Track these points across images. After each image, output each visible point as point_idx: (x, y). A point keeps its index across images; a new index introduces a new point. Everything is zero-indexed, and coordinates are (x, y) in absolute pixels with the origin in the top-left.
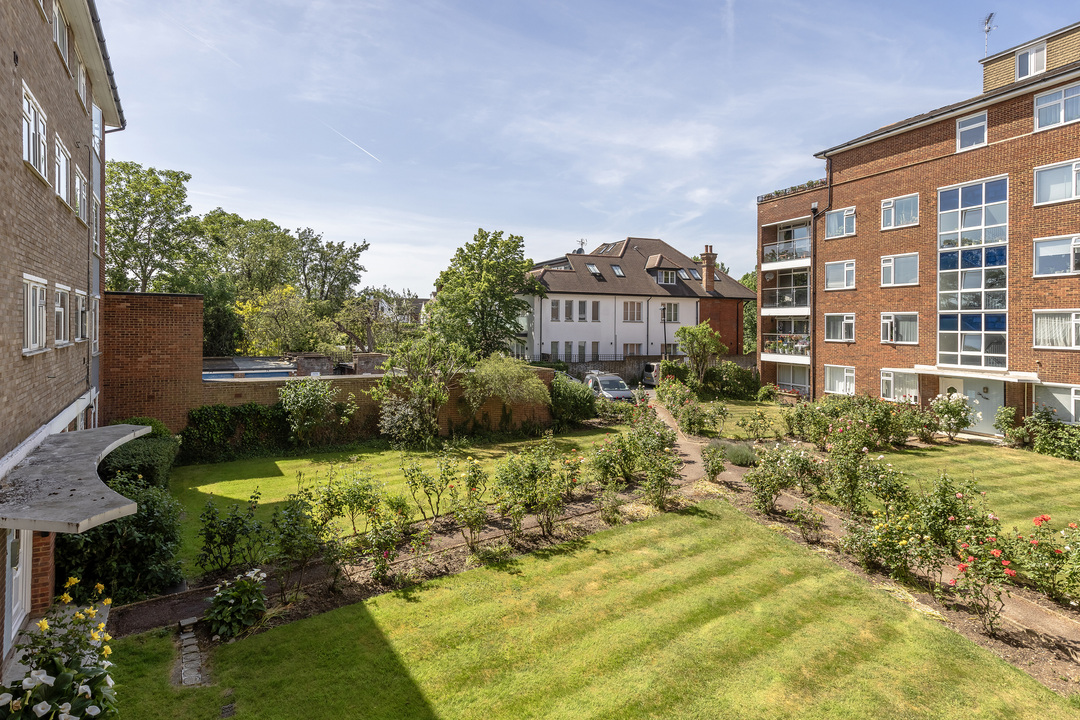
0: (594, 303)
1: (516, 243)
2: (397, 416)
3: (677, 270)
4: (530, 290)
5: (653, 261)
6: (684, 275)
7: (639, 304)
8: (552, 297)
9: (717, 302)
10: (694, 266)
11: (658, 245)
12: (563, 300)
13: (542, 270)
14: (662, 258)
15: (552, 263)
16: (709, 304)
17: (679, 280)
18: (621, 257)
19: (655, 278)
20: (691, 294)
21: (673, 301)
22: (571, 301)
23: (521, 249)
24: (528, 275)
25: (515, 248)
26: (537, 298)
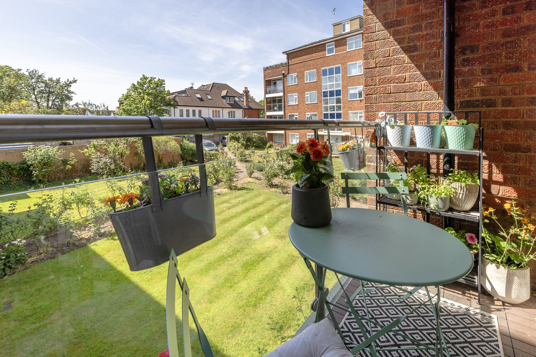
0: (199, 110)
1: (161, 83)
2: (101, 163)
3: (234, 97)
4: (169, 104)
5: (224, 93)
6: (237, 99)
7: (219, 111)
8: (179, 108)
9: (250, 110)
10: (241, 96)
11: (225, 87)
12: (185, 109)
13: (174, 95)
14: (227, 92)
15: (179, 93)
16: (247, 111)
17: (235, 101)
18: (210, 91)
19: (225, 100)
20: (240, 107)
21: (233, 110)
22: (189, 110)
23: (164, 85)
24: (167, 97)
25: (161, 85)
26: (172, 108)
